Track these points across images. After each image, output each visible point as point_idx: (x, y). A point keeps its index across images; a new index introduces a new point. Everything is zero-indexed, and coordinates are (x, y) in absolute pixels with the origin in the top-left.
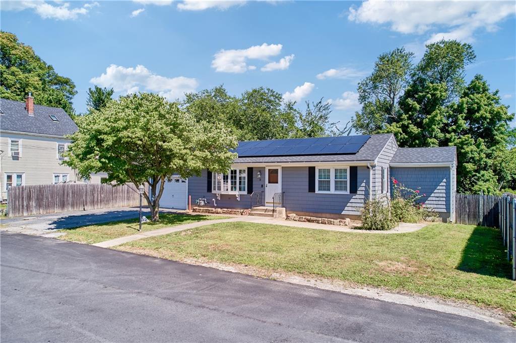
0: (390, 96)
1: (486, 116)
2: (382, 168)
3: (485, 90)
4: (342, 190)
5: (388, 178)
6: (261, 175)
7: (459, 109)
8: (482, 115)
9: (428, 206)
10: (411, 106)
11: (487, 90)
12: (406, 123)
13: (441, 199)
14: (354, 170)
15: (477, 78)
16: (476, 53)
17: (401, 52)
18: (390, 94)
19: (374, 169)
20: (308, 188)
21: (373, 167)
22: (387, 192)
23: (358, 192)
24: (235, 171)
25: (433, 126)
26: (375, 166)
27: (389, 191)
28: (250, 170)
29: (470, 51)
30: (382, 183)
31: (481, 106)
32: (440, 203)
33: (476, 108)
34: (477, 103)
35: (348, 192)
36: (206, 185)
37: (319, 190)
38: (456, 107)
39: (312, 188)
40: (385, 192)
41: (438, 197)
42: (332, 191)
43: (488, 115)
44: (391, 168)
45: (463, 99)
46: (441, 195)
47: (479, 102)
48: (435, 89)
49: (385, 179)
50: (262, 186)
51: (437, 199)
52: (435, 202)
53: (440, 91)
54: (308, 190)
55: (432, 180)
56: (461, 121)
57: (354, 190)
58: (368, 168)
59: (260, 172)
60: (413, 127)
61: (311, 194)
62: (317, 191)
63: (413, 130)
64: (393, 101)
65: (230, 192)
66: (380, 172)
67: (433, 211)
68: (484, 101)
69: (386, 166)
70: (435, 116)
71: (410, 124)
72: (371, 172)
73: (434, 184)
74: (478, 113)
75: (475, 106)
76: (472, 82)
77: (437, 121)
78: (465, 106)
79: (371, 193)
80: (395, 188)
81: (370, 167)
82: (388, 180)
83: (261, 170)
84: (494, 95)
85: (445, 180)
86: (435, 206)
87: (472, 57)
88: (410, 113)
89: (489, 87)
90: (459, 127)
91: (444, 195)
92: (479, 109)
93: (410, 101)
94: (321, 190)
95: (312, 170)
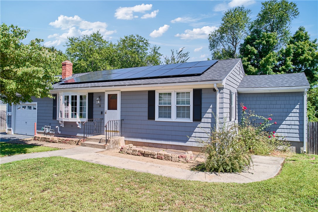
0: (233, 44)
1: (309, 58)
2: (230, 92)
3: (307, 39)
4: (185, 117)
5: (236, 104)
6: (100, 100)
7: (287, 53)
8: (306, 57)
9: (279, 134)
10: (250, 51)
11: (308, 39)
12: (246, 64)
13: (293, 127)
14: (198, 93)
15: (301, 29)
16: (299, 10)
17: (241, 9)
18: (233, 42)
19: (221, 91)
20: (147, 115)
21: (221, 89)
22: (235, 119)
23: (203, 120)
24: (76, 96)
25: (267, 66)
26: (223, 88)
27: (237, 118)
28: (91, 95)
29: (295, 8)
30: (230, 109)
31: (304, 50)
32: (291, 131)
33: (301, 52)
34: (302, 48)
35: (191, 120)
36: (52, 112)
37: (160, 117)
38: (284, 51)
39: (151, 116)
40: (233, 119)
41: (289, 125)
42: (174, 118)
43: (311, 58)
44: (239, 94)
45: (291, 45)
46: (293, 123)
47: (303, 47)
48: (269, 37)
49: (234, 105)
50: (102, 112)
51: (288, 127)
52: (286, 131)
53: (273, 39)
54: (147, 117)
55: (283, 106)
56: (289, 63)
57: (198, 117)
58: (214, 90)
59: (99, 98)
60: (252, 67)
61: (151, 122)
62: (157, 118)
63: (251, 70)
64: (235, 48)
65: (70, 119)
66: (228, 97)
67: (284, 140)
68: (307, 46)
69: (234, 91)
70: (270, 58)
71: (249, 64)
72: (218, 95)
73: (285, 110)
74: (302, 56)
75: (300, 50)
76: (297, 32)
77: (270, 62)
78: (292, 50)
79: (218, 121)
80: (244, 115)
81: (217, 89)
82: (236, 106)
83: (101, 95)
84: (313, 43)
85: (298, 106)
86: (286, 135)
87: (297, 14)
88: (249, 56)
89: (310, 37)
90: (287, 66)
91: (297, 123)
92: (303, 53)
93: (249, 46)
94: (162, 117)
95: (151, 94)
